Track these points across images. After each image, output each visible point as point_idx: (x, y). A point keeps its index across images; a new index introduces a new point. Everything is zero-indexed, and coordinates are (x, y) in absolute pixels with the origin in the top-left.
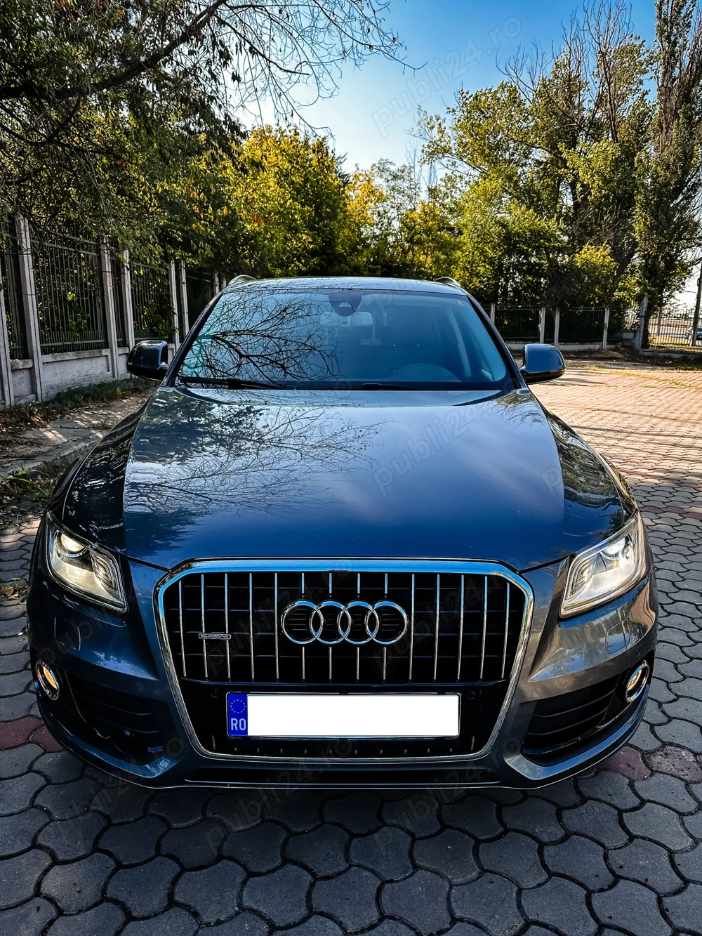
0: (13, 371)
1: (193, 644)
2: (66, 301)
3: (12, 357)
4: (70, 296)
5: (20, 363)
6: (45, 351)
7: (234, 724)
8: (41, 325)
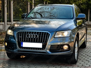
0: (7, 24)
1: (19, 38)
2: (19, 10)
3: (7, 22)
4: (20, 9)
5: (9, 23)
6: (14, 21)
7: (22, 45)
8: (14, 16)
